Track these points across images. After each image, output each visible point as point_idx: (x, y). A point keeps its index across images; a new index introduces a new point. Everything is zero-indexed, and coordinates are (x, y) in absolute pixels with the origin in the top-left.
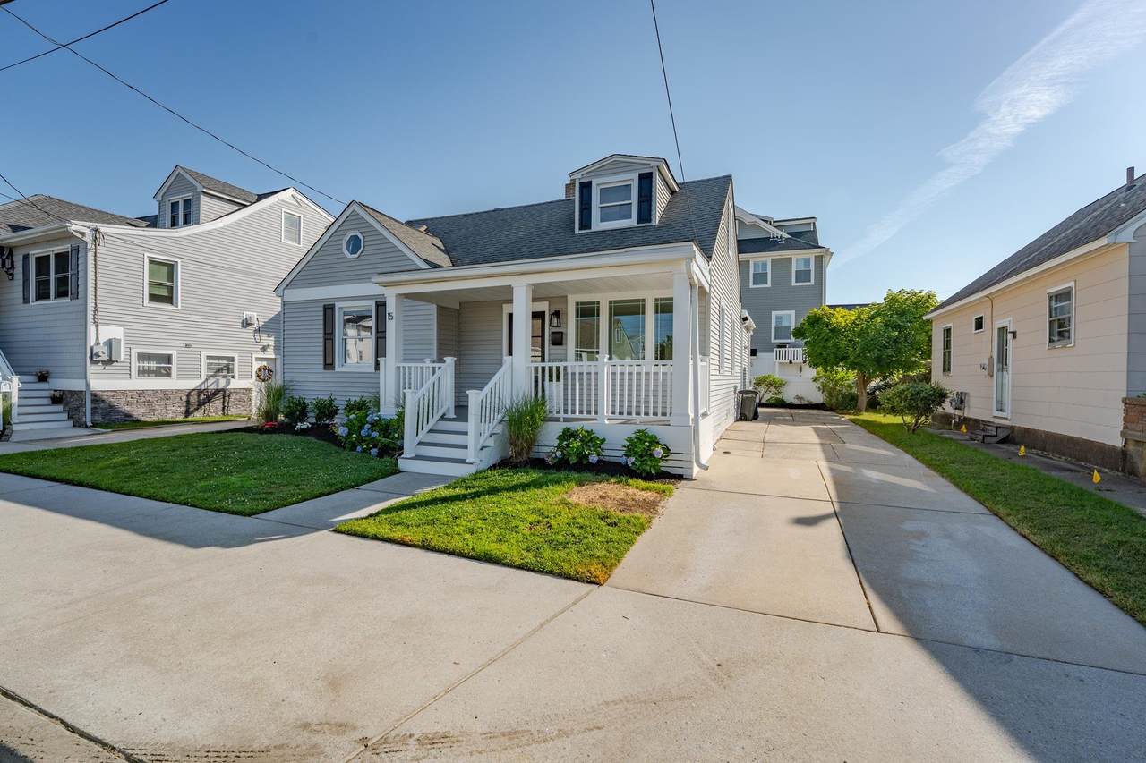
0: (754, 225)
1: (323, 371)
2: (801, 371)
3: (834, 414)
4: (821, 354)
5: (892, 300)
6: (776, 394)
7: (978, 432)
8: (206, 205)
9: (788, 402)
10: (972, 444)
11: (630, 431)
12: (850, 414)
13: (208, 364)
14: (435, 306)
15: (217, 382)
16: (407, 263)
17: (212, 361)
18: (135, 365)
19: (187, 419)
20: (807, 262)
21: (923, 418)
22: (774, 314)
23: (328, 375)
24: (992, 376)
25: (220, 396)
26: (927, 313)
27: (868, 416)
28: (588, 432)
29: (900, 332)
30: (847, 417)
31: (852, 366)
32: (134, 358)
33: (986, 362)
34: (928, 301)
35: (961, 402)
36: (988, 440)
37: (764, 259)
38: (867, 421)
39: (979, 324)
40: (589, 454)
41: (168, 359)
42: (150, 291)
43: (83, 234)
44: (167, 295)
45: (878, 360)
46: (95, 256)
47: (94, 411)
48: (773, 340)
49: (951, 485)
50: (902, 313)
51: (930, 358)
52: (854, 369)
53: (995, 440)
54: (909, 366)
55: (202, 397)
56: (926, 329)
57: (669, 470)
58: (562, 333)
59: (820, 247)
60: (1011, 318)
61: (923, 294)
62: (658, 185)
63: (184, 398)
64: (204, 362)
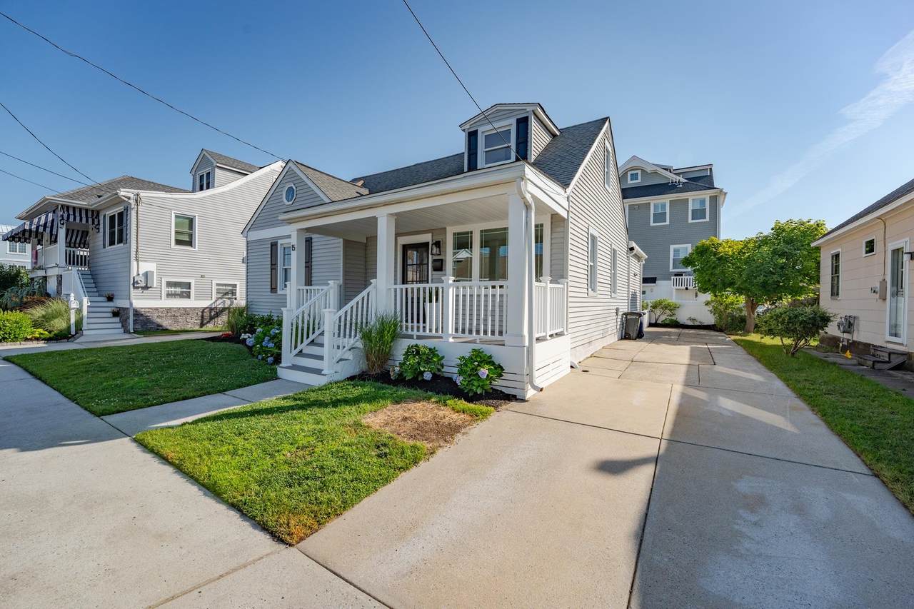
0: (656, 173)
1: (270, 294)
2: (696, 296)
3: (723, 334)
4: (709, 280)
5: (779, 230)
6: (671, 316)
7: (867, 357)
8: (219, 175)
9: (681, 323)
10: (859, 370)
11: (466, 351)
12: (737, 335)
13: (217, 289)
14: (341, 240)
15: (224, 302)
16: (316, 199)
17: (220, 287)
18: (165, 290)
19: (202, 329)
20: (703, 202)
21: (803, 341)
22: (672, 247)
23: (274, 297)
24: (885, 300)
25: (227, 312)
26: (816, 240)
27: (754, 337)
28: (430, 349)
29: (787, 259)
30: (733, 337)
31: (740, 291)
32: (164, 284)
33: (878, 285)
34: (817, 229)
35: (849, 325)
36: (878, 366)
37: (664, 201)
38: (752, 341)
39: (870, 247)
40: (425, 371)
41: (188, 285)
42: (176, 237)
43: (129, 198)
44: (188, 240)
45: (764, 285)
46: (137, 213)
47: (135, 322)
48: (671, 270)
49: (822, 423)
50: (789, 241)
51: (819, 283)
52: (741, 294)
53: (887, 366)
54: (796, 291)
55: (213, 313)
56: (814, 255)
57: (504, 390)
58: (442, 260)
59: (715, 188)
60: (907, 239)
61: (811, 223)
62: (534, 126)
63: (200, 314)
64: (215, 288)
